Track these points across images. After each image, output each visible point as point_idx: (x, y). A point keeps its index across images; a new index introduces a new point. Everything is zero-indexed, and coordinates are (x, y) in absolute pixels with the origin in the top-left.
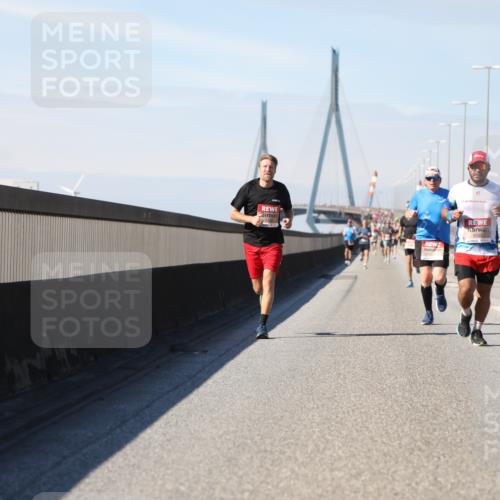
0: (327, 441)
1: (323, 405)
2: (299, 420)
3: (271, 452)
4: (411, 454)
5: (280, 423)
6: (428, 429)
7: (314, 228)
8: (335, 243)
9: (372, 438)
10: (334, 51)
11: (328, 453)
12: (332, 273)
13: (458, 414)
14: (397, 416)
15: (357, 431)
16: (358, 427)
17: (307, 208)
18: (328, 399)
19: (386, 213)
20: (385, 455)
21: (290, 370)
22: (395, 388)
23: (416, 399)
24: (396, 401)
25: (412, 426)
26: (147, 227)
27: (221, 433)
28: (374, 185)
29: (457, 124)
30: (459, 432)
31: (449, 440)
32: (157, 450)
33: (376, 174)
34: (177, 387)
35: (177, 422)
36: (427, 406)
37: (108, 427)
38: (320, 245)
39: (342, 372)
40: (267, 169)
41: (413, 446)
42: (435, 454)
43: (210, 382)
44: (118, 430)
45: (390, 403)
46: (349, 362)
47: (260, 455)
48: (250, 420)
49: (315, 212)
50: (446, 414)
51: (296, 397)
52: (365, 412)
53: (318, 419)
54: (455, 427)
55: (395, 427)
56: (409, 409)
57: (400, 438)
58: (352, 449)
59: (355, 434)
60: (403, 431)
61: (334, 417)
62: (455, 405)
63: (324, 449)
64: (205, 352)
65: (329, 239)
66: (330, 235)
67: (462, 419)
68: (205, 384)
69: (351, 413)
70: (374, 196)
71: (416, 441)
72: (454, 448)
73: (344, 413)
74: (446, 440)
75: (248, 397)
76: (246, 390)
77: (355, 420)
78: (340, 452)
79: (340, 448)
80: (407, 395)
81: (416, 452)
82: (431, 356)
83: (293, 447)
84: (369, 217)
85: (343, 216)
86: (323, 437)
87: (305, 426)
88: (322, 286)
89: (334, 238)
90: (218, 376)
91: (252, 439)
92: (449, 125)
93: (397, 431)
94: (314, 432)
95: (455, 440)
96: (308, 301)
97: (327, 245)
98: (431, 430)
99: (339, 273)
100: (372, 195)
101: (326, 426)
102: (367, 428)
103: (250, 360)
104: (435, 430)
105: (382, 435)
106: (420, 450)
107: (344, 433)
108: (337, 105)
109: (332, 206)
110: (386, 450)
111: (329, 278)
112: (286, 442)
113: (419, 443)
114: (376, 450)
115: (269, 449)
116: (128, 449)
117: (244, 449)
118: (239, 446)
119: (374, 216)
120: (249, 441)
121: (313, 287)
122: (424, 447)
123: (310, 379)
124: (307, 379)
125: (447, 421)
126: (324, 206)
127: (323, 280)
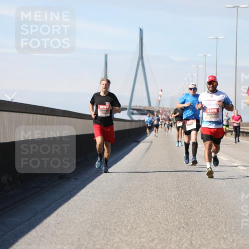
0: (138, 223)
1: (135, 206)
2: (124, 213)
3: (110, 229)
4: (179, 230)
5: (114, 214)
6: (187, 218)
7: (131, 117)
8: (142, 125)
9: (160, 222)
10: (141, 30)
11: (138, 229)
12: (139, 140)
13: (202, 210)
14: (172, 211)
15: (152, 218)
16: (153, 216)
17: (128, 107)
18: (138, 202)
19: (167, 110)
20: (166, 230)
21: (119, 188)
22: (171, 197)
23: (181, 203)
24: (172, 204)
25: (180, 216)
26: (48, 117)
27: (84, 219)
28: (161, 96)
29: (202, 66)
30: (203, 219)
31: (198, 223)
32: (52, 228)
33: (162, 91)
34: (62, 197)
35: (62, 215)
36: (187, 206)
37: (28, 217)
38: (134, 126)
39: (145, 189)
40: (104, 86)
41: (180, 226)
42: (191, 230)
43: (79, 194)
44: (33, 219)
45: (168, 205)
46: (148, 184)
47: (104, 231)
48: (99, 213)
49: (131, 109)
50: (196, 210)
51: (122, 202)
52: (156, 209)
53: (133, 213)
54: (200, 216)
55: (171, 217)
56: (178, 207)
57: (173, 222)
58: (150, 227)
59: (151, 220)
60: (175, 218)
61: (141, 211)
62: (200, 206)
63: (136, 228)
64: (77, 179)
65: (138, 123)
66: (139, 121)
67: (204, 212)
68: (77, 195)
69: (149, 210)
70: (161, 102)
71: (181, 223)
72: (200, 227)
73: (146, 209)
74: (196, 223)
75: (98, 202)
76: (97, 198)
77: (151, 213)
78: (144, 229)
79: (144, 227)
80: (177, 200)
81: (182, 229)
82: (189, 181)
83: (121, 227)
84: (158, 112)
85: (145, 111)
86: (136, 221)
87: (127, 216)
88: (135, 146)
89: (141, 123)
90: (83, 191)
91: (100, 223)
92: (198, 67)
93: (172, 219)
94: (131, 219)
95: (200, 223)
96: (128, 154)
97: (138, 126)
98: (189, 218)
99: (143, 139)
100: (160, 101)
101: (137, 216)
102: (157, 217)
103: (99, 183)
104: (191, 218)
105: (165, 221)
106: (183, 228)
107: (146, 220)
108: (142, 56)
109: (140, 107)
110: (166, 228)
111: (138, 142)
112: (117, 224)
113: (183, 225)
114: (162, 228)
115: (108, 228)
116: (38, 228)
117: (96, 228)
118: (94, 226)
119: (161, 112)
120: (98, 224)
121: (130, 147)
122: (185, 226)
123: (129, 193)
124: (127, 192)
125: (197, 213)
126: (136, 106)
127: (135, 143)
